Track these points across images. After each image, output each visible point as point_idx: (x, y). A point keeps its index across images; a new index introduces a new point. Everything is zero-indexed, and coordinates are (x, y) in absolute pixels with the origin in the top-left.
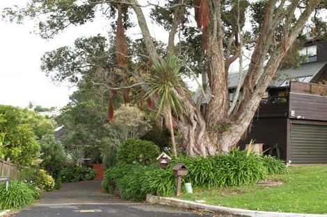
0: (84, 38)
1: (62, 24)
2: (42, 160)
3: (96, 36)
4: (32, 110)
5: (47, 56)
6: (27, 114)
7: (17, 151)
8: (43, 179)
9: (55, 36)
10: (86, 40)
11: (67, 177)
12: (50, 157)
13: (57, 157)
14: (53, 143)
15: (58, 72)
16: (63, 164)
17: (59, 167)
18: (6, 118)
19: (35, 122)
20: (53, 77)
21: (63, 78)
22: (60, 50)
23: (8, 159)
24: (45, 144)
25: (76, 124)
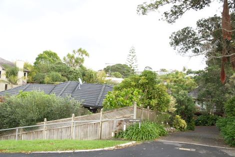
0: (203, 20)
1: (181, 11)
2: (176, 109)
3: (213, 16)
4: (185, 72)
5: (174, 35)
6: (178, 75)
7: (154, 102)
8: (178, 122)
9: (176, 20)
10: (205, 21)
11: (203, 122)
12: (184, 107)
13: (189, 107)
14: (187, 97)
15: (182, 46)
16: (194, 112)
17: (191, 114)
18: (147, 79)
19: (183, 81)
20: (179, 50)
21: (187, 50)
22: (184, 30)
23: (148, 107)
24: (181, 97)
25: (206, 83)
